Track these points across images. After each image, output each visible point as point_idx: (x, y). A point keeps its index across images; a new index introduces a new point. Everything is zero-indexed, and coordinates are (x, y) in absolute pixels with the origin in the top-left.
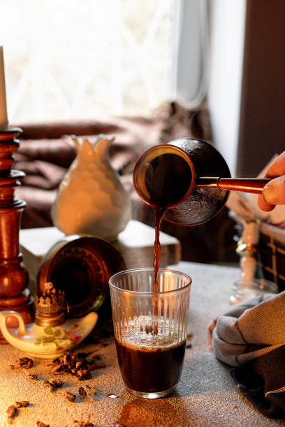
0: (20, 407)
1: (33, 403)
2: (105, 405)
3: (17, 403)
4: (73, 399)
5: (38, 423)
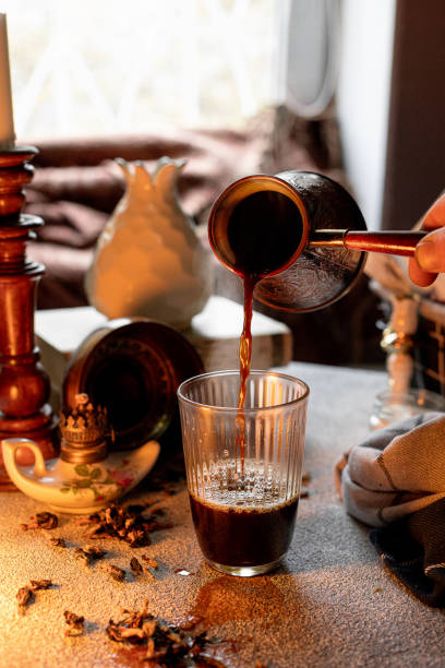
0: (37, 589)
1: (58, 582)
2: (172, 586)
3: (33, 583)
4: (121, 577)
5: (66, 614)
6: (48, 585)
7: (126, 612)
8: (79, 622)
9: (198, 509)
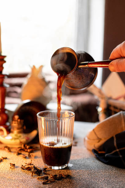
0: (3, 159)
1: (9, 158)
2: (39, 160)
3: (2, 157)
4: (26, 158)
5: (10, 163)
6: (6, 158)
7: (26, 164)
8: (14, 165)
9: (42, 146)
